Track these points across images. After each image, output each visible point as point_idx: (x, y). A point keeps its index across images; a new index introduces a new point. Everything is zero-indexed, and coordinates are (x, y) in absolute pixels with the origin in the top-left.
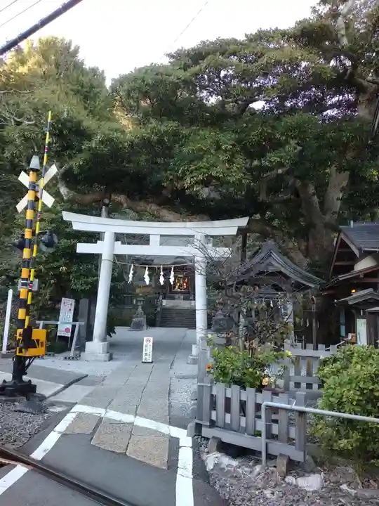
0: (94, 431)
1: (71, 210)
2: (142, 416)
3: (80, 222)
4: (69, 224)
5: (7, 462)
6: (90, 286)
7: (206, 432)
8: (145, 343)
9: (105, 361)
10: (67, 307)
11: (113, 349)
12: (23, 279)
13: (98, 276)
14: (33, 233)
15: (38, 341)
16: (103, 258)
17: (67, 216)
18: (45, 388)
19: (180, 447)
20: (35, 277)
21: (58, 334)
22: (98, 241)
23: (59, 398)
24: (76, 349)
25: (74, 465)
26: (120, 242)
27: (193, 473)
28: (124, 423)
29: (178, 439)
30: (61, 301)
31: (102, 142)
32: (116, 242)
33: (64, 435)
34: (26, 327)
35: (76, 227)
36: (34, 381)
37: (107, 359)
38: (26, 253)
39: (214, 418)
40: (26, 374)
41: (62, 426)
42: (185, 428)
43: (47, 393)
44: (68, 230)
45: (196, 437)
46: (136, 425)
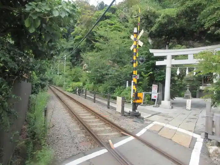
0: (160, 130)
1: (153, 48)
2: (181, 128)
3: (157, 53)
4: (152, 54)
5: (128, 135)
6: (162, 79)
7: (209, 137)
8: (187, 102)
9: (170, 109)
10: (155, 88)
11: (173, 105)
12: (134, 75)
13: (165, 74)
14: (136, 57)
15: (140, 97)
16: (167, 66)
17: (151, 51)
18: (144, 115)
19: (196, 141)
20: (138, 74)
21: (152, 98)
22: (165, 60)
23: (149, 119)
24: (157, 104)
25: (151, 139)
26: (174, 59)
27: (201, 151)
28: (173, 129)
29: (197, 138)
30: (152, 86)
31: (164, 18)
32: (172, 59)
33: (148, 130)
34: (135, 92)
35: (155, 55)
36: (140, 112)
37: (171, 108)
38: (134, 65)
39: (214, 131)
40: (137, 109)
41: (148, 127)
42: (200, 134)
43: (145, 117)
44: (152, 57)
45: (205, 139)
46: (178, 131)
